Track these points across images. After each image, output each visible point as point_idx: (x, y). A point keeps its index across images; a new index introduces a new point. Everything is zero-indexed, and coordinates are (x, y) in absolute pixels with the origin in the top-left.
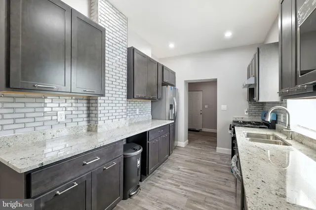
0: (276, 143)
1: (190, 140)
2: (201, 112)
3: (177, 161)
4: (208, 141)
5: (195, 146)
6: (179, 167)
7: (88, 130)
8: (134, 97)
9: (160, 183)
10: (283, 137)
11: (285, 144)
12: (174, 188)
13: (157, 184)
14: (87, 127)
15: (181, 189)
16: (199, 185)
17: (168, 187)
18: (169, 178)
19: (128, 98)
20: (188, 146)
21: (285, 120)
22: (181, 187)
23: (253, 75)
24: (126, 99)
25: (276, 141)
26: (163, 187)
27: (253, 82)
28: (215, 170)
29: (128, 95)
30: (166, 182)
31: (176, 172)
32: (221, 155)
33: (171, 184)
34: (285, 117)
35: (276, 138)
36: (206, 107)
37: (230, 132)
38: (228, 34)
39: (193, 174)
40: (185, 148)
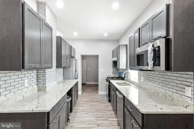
0: (126, 85)
1: (83, 90)
2: (86, 72)
3: (81, 103)
4: (92, 89)
5: (86, 93)
6: (84, 105)
7: (38, 91)
8: (61, 67)
9: (78, 115)
10: (128, 83)
11: (129, 85)
12: (87, 115)
13: (77, 116)
14: (37, 88)
15: (90, 114)
16: (97, 111)
17: (83, 116)
18: (82, 112)
19: (57, 68)
20: (84, 94)
21: (128, 76)
22: (89, 114)
23: (116, 56)
24: (55, 68)
25: (126, 84)
26: (81, 116)
27: (116, 60)
28: (102, 103)
29: (57, 66)
30: (81, 114)
31: (83, 108)
32: (101, 95)
33: (84, 114)
34: (128, 75)
35: (125, 83)
36: (89, 69)
37: (107, 83)
38: (106, 35)
39: (92, 107)
40: (81, 95)
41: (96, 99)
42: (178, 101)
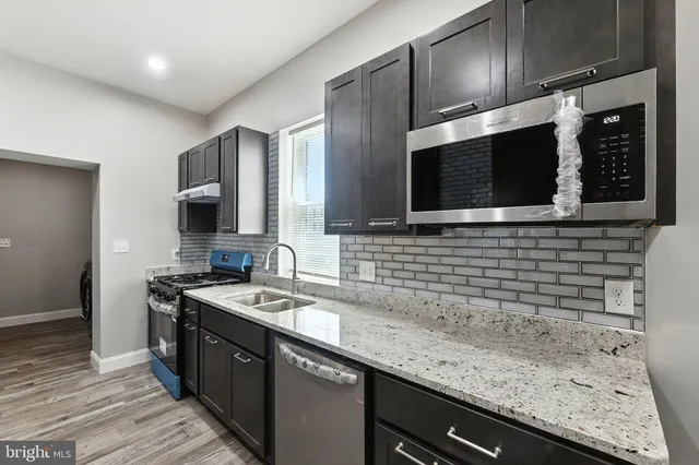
23: (212, 177)
28: (137, 422)
35: (271, 296)
36: (4, 243)
41: (92, 407)
42: (575, 335)
